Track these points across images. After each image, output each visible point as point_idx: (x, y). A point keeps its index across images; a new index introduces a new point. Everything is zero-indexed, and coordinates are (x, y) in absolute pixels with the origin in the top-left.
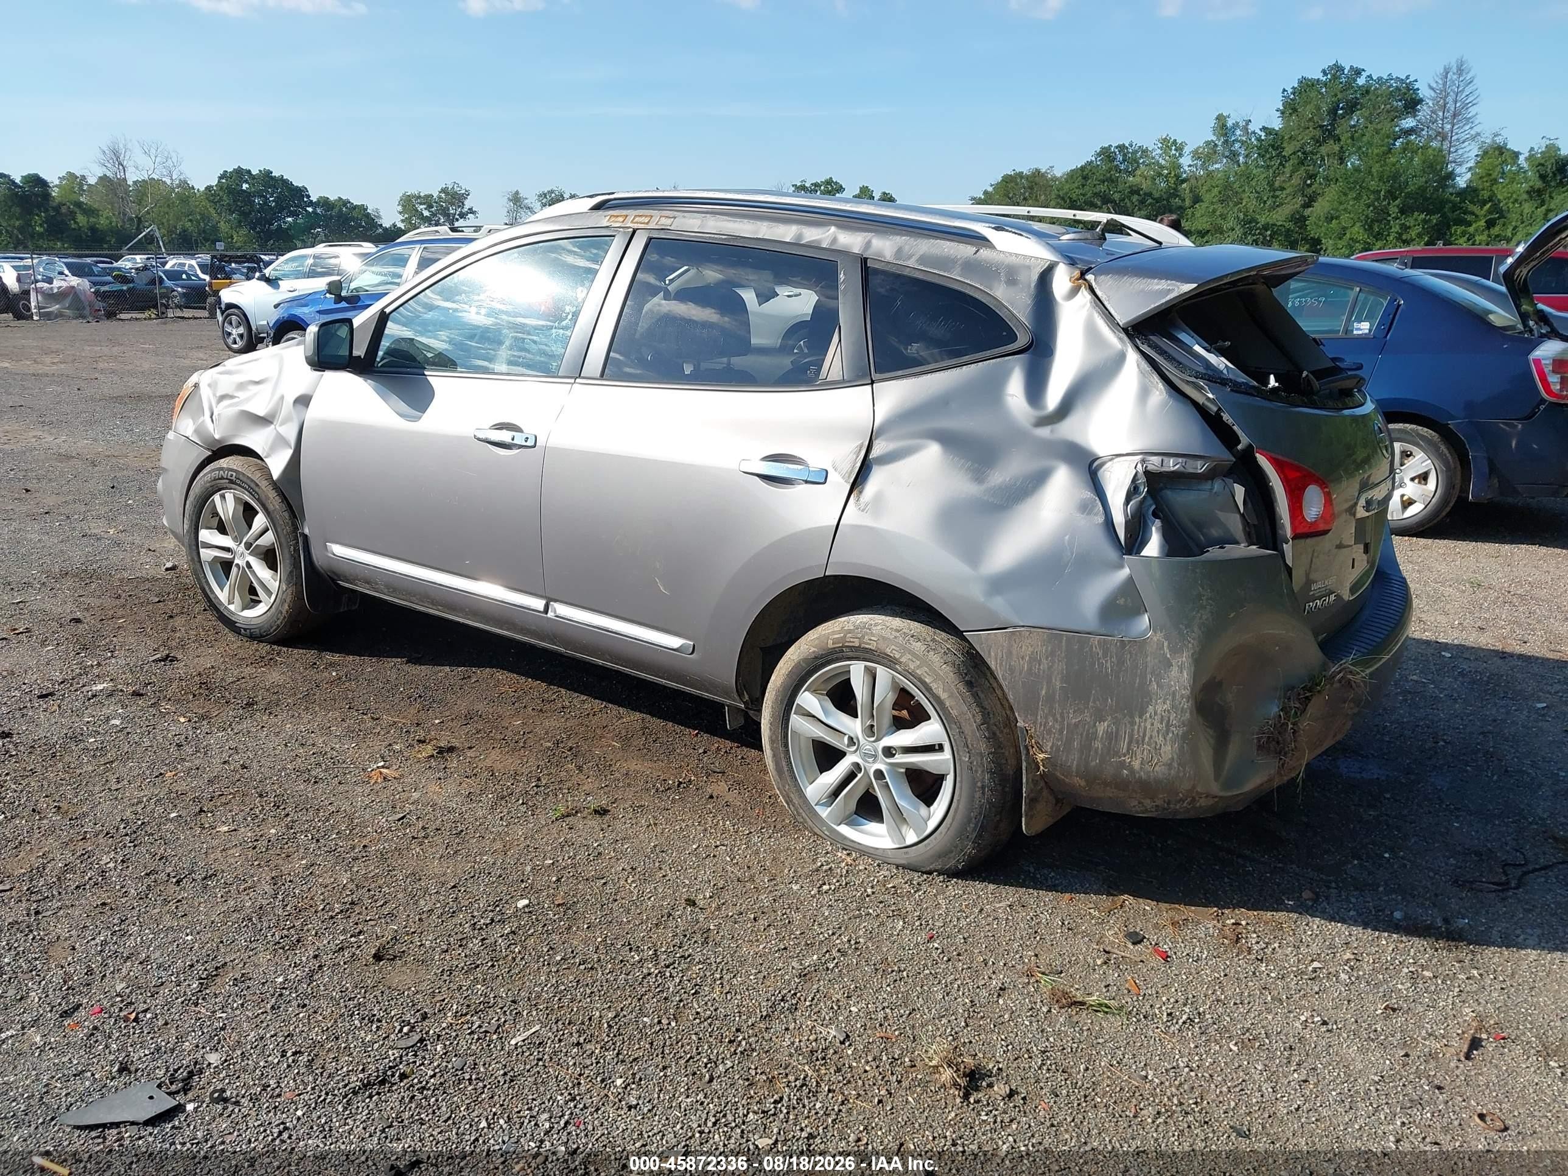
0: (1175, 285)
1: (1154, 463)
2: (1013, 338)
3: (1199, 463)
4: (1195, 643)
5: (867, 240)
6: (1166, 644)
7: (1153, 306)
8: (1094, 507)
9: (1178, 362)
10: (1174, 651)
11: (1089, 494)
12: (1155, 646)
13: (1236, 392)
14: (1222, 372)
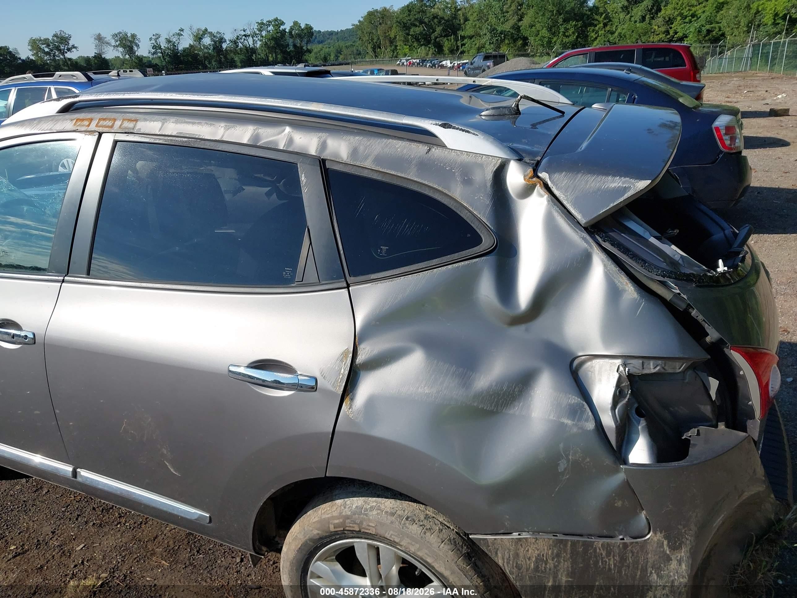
0: (630, 182)
1: (636, 366)
2: (477, 240)
3: (677, 364)
4: (692, 539)
5: (322, 140)
6: (666, 543)
7: (612, 205)
8: (583, 411)
9: (643, 260)
10: (675, 548)
11: (575, 399)
12: (655, 545)
13: (700, 287)
14: (678, 262)
